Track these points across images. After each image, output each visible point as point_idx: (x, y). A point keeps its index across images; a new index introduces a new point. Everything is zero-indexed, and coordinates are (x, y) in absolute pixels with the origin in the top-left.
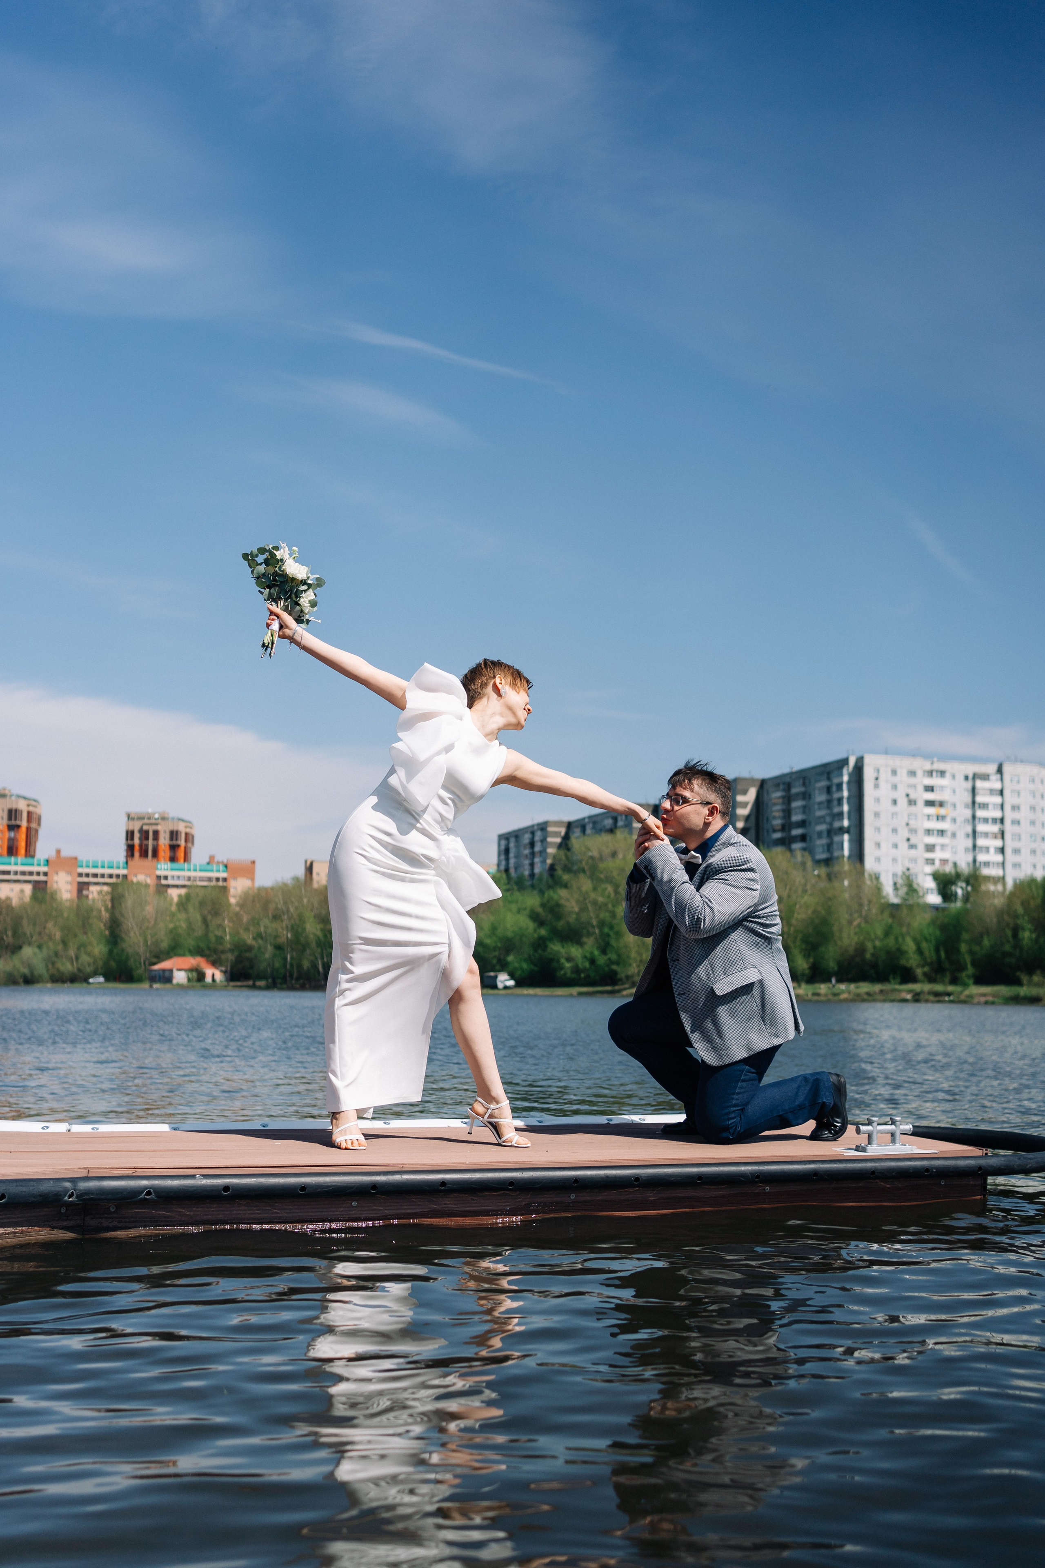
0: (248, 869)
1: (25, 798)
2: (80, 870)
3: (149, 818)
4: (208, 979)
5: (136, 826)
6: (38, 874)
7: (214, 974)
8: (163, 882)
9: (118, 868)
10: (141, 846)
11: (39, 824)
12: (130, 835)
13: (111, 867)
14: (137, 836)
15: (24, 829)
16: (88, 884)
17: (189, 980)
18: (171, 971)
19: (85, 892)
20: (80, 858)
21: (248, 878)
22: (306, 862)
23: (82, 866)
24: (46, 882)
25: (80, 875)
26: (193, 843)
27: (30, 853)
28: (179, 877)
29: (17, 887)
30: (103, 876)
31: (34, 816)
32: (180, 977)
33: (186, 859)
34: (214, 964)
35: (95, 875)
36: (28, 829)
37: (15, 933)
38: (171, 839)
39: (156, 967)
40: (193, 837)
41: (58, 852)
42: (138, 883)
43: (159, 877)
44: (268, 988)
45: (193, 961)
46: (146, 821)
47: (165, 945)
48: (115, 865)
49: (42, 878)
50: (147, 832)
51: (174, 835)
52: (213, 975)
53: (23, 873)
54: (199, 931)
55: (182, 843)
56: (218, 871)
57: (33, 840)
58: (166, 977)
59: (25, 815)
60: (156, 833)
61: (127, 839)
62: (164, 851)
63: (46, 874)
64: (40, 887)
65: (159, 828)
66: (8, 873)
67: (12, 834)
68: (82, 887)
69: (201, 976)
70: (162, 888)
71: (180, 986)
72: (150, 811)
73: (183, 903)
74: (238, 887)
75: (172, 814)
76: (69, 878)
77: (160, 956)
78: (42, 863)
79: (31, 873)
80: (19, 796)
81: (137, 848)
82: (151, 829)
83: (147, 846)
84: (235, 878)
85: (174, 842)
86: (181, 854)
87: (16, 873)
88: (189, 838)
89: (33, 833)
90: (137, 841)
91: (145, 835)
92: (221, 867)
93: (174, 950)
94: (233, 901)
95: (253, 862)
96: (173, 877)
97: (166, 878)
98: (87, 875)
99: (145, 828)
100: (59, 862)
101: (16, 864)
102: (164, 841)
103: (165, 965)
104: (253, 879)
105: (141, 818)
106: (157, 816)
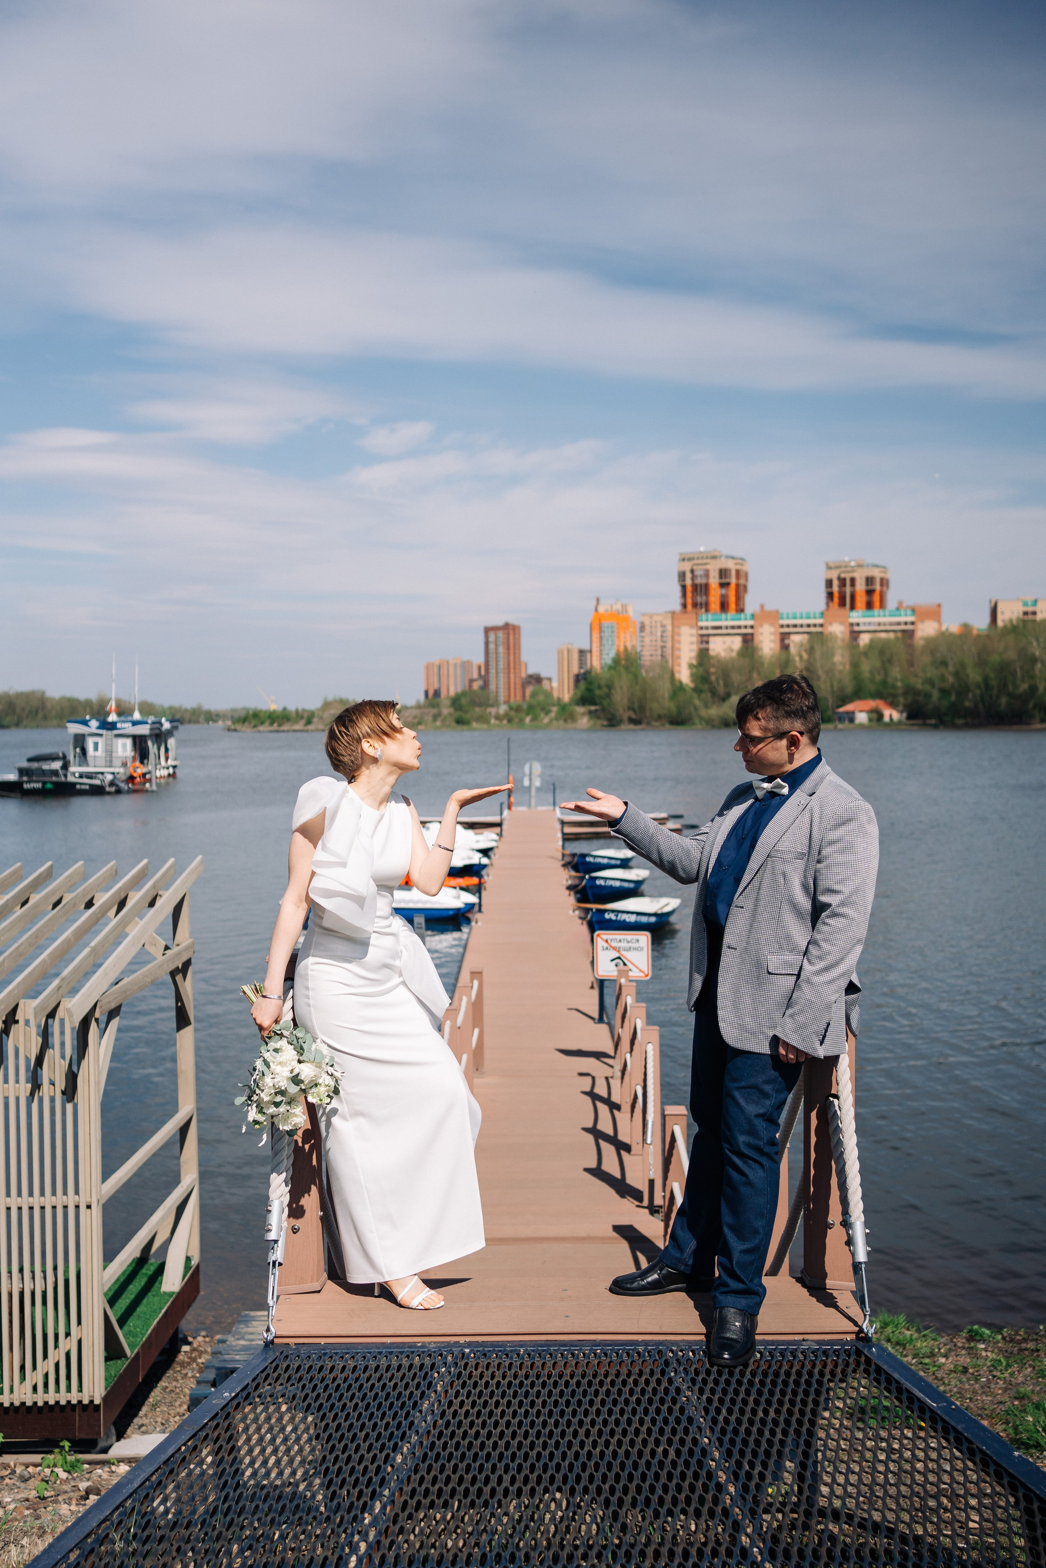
0: (934, 613)
1: (733, 558)
2: (782, 622)
3: (846, 567)
4: (887, 719)
5: (834, 575)
6: (746, 627)
7: (891, 714)
8: (856, 628)
9: (815, 618)
10: (840, 592)
11: (746, 580)
12: (829, 583)
13: (808, 618)
14: (836, 583)
15: (733, 586)
16: (789, 634)
17: (870, 720)
18: (853, 713)
19: (787, 642)
20: (781, 610)
21: (934, 620)
22: (990, 602)
23: (782, 618)
24: (752, 634)
25: (782, 626)
26: (888, 586)
27: (739, 608)
28: (870, 624)
29: (728, 639)
30: (802, 626)
31: (742, 573)
32: (862, 718)
33: (881, 604)
34: (893, 705)
35: (795, 626)
36: (737, 585)
37: (726, 685)
38: (867, 584)
39: (841, 710)
40: (888, 581)
41: (762, 606)
42: (832, 633)
43: (852, 625)
44: (935, 727)
45: (872, 704)
46: (843, 569)
47: (849, 689)
48: (812, 615)
49: (749, 631)
50: (844, 579)
51: (869, 580)
52: (891, 716)
53: (733, 627)
54: (878, 678)
55: (878, 587)
56: (906, 615)
57: (742, 594)
58: (850, 719)
59: (733, 573)
60: (853, 580)
61: (827, 587)
62: (861, 600)
63: (752, 627)
64: (748, 640)
65: (855, 575)
66: (720, 628)
67: (723, 591)
68: (784, 636)
69: (880, 716)
70: (854, 635)
71: (862, 726)
72: (846, 559)
73: (872, 648)
74: (925, 630)
75: (869, 560)
76: (772, 630)
77: (844, 700)
78: (749, 617)
79: (739, 627)
80: (728, 557)
81: (836, 595)
82: (848, 576)
83: (845, 592)
84: (922, 621)
85: (870, 588)
86: (876, 598)
87: (727, 628)
88: (884, 582)
89: (742, 588)
90: (835, 588)
91: (842, 582)
92: (909, 612)
93: (858, 694)
95: (939, 606)
96: (864, 624)
97: (858, 625)
98: (788, 626)
99: (843, 576)
100: (764, 615)
101: (726, 620)
102: (861, 587)
103: (849, 707)
104: (939, 623)
105: (838, 567)
106: (853, 564)
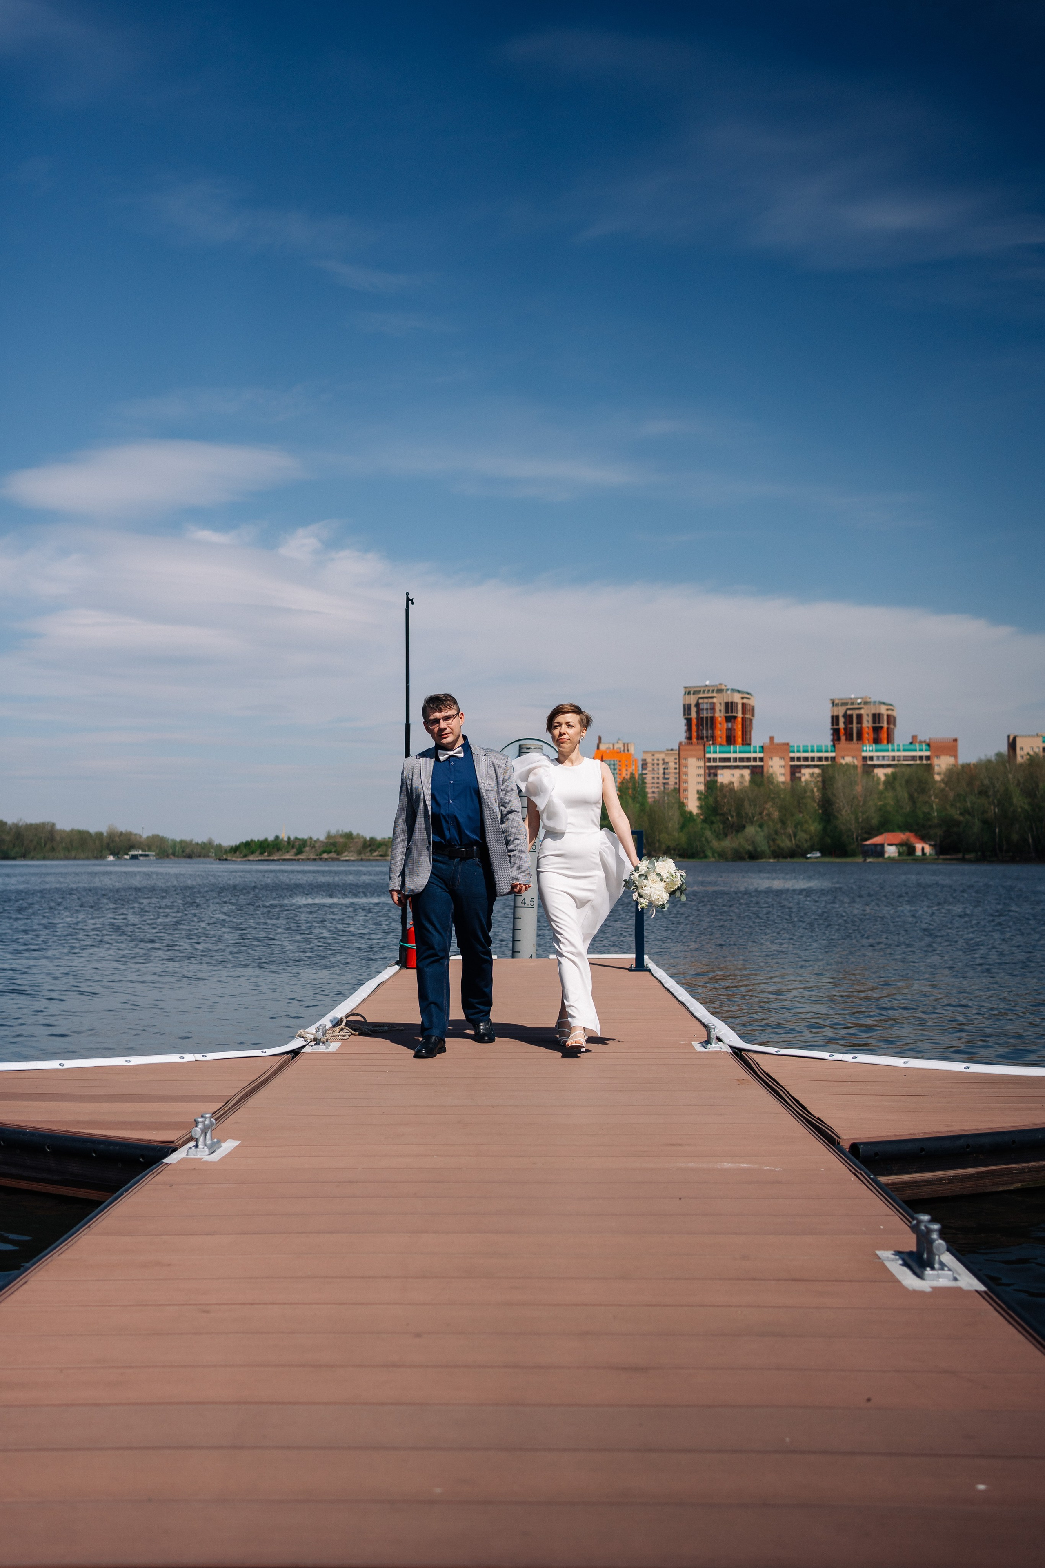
0: (950, 747)
1: (739, 691)
2: (792, 755)
3: (852, 704)
4: (919, 853)
5: (840, 711)
6: (755, 759)
7: (922, 848)
8: (869, 763)
9: (826, 751)
10: (845, 729)
11: (753, 715)
12: (835, 720)
13: (819, 751)
14: (842, 720)
15: (740, 720)
16: (800, 767)
17: (900, 854)
18: (882, 845)
19: (798, 775)
20: (791, 744)
21: (951, 756)
22: (1009, 737)
23: (793, 752)
24: (762, 767)
25: (792, 759)
26: (895, 724)
27: (746, 742)
28: (883, 757)
29: (737, 772)
30: (813, 759)
31: (748, 707)
32: (891, 851)
33: (889, 740)
34: (924, 838)
35: (806, 759)
36: (743, 719)
37: (739, 814)
38: (874, 722)
39: (868, 842)
40: (895, 718)
41: (772, 738)
42: (847, 764)
43: (865, 758)
44: (977, 861)
45: (902, 836)
46: (849, 706)
47: (875, 821)
48: (823, 749)
49: (758, 763)
50: (851, 716)
51: (876, 717)
52: (923, 849)
53: (742, 760)
54: (908, 809)
55: (885, 725)
56: (921, 750)
57: (748, 729)
58: (878, 851)
59: (740, 707)
60: (859, 717)
61: (833, 724)
62: (868, 734)
63: (761, 759)
64: (757, 772)
65: (862, 711)
66: (728, 760)
67: (730, 725)
68: (794, 771)
69: (911, 850)
70: (868, 768)
71: (891, 859)
72: (853, 696)
73: (891, 781)
74: (942, 764)
75: (874, 698)
76: (782, 763)
77: (872, 832)
78: (758, 749)
79: (748, 759)
80: (733, 690)
81: (842, 731)
82: (855, 713)
83: (852, 728)
84: (938, 756)
85: (877, 725)
86: (884, 735)
87: (735, 760)
88: (891, 720)
89: (748, 723)
90: (842, 726)
91: (848, 718)
92: (924, 747)
93: (884, 826)
94: (937, 778)
95: (955, 740)
96: (878, 757)
97: (871, 758)
98: (799, 759)
99: (849, 712)
100: (773, 748)
101: (735, 752)
102: (867, 723)
103: (877, 840)
104: (956, 757)
105: (845, 704)
106: (859, 701)
